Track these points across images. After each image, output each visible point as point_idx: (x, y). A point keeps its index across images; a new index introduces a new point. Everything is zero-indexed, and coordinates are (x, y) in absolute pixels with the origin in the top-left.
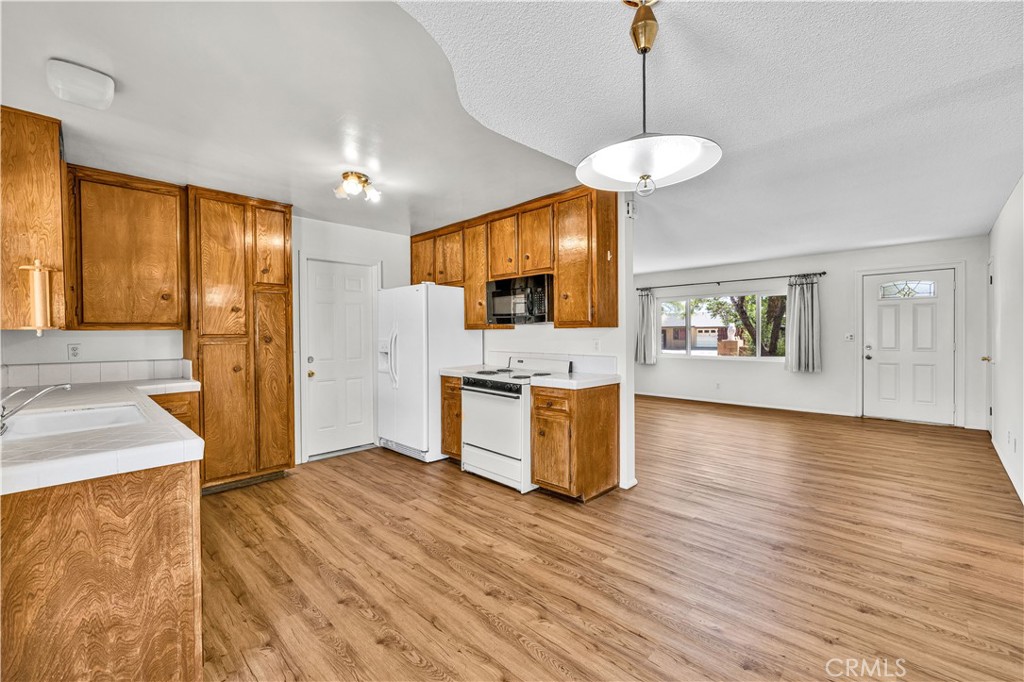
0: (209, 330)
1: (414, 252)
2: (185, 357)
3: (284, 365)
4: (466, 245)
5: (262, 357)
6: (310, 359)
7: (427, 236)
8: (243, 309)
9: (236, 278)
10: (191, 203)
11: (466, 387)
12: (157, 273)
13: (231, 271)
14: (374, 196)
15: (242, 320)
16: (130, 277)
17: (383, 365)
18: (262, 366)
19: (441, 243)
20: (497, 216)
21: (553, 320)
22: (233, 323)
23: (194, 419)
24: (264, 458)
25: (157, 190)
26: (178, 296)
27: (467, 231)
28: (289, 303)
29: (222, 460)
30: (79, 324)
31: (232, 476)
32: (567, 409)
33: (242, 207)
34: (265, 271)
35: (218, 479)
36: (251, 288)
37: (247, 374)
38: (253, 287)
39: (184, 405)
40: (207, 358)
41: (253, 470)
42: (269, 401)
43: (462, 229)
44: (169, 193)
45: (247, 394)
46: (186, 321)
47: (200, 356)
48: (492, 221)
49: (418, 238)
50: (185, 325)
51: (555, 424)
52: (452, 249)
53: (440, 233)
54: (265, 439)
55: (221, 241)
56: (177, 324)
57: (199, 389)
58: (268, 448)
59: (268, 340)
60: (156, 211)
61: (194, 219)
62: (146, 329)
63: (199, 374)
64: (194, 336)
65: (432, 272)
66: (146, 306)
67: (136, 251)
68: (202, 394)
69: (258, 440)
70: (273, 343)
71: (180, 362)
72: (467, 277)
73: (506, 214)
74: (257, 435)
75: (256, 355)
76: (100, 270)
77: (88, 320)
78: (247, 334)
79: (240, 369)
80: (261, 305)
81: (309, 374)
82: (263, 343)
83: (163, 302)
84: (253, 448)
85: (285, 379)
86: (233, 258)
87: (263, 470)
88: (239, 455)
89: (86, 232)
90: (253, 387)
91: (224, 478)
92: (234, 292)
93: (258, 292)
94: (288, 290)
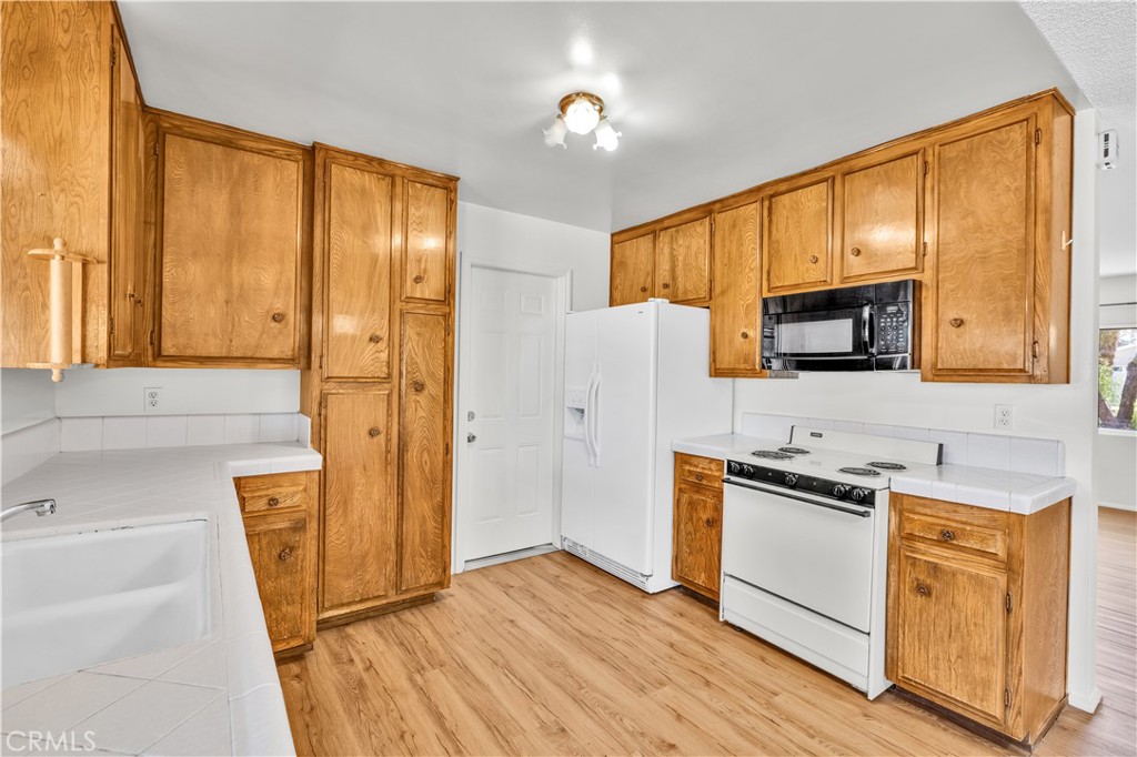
0: (337, 371)
1: (618, 256)
2: (303, 411)
3: (440, 427)
4: (718, 239)
5: (409, 414)
6: (471, 416)
7: (642, 231)
8: (386, 338)
9: (377, 293)
10: (319, 172)
11: (733, 478)
12: (268, 279)
13: (370, 279)
14: (608, 141)
15: (384, 356)
16: (229, 286)
17: (572, 426)
18: (410, 428)
19: (667, 240)
20: (783, 187)
21: (919, 367)
22: (372, 360)
23: (310, 515)
24: (407, 574)
25: (272, 151)
26: (294, 317)
27: (720, 217)
28: (449, 330)
29: (348, 576)
30: (154, 359)
31: (362, 601)
32: (1002, 554)
33: (388, 180)
34: (418, 280)
35: (342, 605)
36: (398, 305)
37: (388, 440)
38: (400, 307)
39: (297, 492)
40: (333, 414)
41: (392, 592)
42: (418, 484)
43: (710, 213)
44: (289, 157)
45: (386, 471)
46: (304, 357)
47: (323, 412)
48: (772, 196)
49: (624, 236)
50: (303, 362)
51: (960, 577)
52: (688, 247)
53: (666, 224)
54: (410, 542)
55: (358, 231)
56: (293, 360)
57: (320, 467)
58: (413, 558)
59: (419, 387)
60: (268, 184)
61: (321, 196)
62: (249, 367)
63: (320, 441)
64: (315, 379)
65: (648, 285)
66: (250, 333)
67: (237, 246)
68: (324, 474)
69: (400, 545)
70: (426, 392)
71: (296, 416)
72: (718, 290)
73: (804, 180)
74: (399, 536)
75: (403, 411)
76: (188, 273)
77: (167, 351)
78: (390, 376)
79: (378, 433)
80: (411, 333)
81: (468, 438)
82: (412, 392)
83: (275, 325)
84: (394, 557)
85: (442, 449)
86: (374, 259)
87: (405, 591)
88: (372, 568)
89: (170, 213)
90: (396, 462)
91: (350, 605)
92: (373, 312)
93: (407, 312)
94: (448, 309)
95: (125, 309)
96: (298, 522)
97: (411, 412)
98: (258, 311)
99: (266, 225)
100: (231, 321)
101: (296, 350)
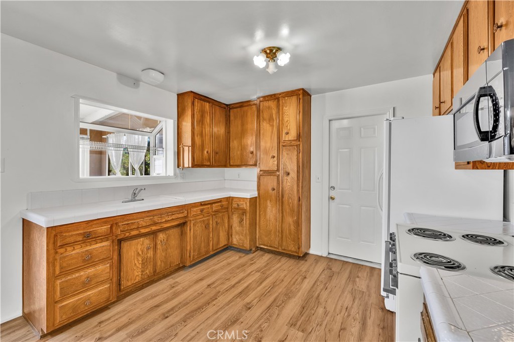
3: (296, 190)
6: (332, 188)
8: (276, 156)
9: (274, 140)
10: (258, 106)
12: (249, 142)
13: (271, 136)
15: (276, 163)
16: (242, 145)
18: (285, 189)
22: (272, 164)
23: (247, 211)
24: (285, 243)
25: (250, 104)
26: (255, 152)
28: (299, 151)
29: (266, 236)
33: (277, 100)
34: (287, 133)
35: (265, 245)
36: (281, 144)
37: (278, 193)
41: (280, 248)
42: (287, 211)
45: (277, 204)
47: (260, 181)
54: (285, 232)
55: (268, 121)
56: (255, 165)
57: (256, 196)
58: (286, 238)
59: (287, 174)
60: (249, 114)
61: (259, 113)
64: (258, 171)
65: (439, 105)
66: (246, 158)
67: (243, 134)
68: (259, 200)
70: (290, 176)
74: (282, 228)
75: (282, 182)
76: (234, 144)
77: (231, 164)
78: (278, 170)
79: (274, 190)
80: (285, 153)
81: (331, 198)
82: (285, 175)
83: (251, 155)
84: (280, 235)
85: (296, 199)
86: (273, 129)
87: (284, 250)
88: (273, 236)
89: (231, 129)
90: (281, 201)
91: (267, 246)
92: (272, 147)
93: (284, 146)
94: (299, 143)
95: (202, 155)
96: (244, 212)
97: (285, 183)
98: (248, 151)
99: (249, 126)
100: (242, 154)
101: (256, 162)
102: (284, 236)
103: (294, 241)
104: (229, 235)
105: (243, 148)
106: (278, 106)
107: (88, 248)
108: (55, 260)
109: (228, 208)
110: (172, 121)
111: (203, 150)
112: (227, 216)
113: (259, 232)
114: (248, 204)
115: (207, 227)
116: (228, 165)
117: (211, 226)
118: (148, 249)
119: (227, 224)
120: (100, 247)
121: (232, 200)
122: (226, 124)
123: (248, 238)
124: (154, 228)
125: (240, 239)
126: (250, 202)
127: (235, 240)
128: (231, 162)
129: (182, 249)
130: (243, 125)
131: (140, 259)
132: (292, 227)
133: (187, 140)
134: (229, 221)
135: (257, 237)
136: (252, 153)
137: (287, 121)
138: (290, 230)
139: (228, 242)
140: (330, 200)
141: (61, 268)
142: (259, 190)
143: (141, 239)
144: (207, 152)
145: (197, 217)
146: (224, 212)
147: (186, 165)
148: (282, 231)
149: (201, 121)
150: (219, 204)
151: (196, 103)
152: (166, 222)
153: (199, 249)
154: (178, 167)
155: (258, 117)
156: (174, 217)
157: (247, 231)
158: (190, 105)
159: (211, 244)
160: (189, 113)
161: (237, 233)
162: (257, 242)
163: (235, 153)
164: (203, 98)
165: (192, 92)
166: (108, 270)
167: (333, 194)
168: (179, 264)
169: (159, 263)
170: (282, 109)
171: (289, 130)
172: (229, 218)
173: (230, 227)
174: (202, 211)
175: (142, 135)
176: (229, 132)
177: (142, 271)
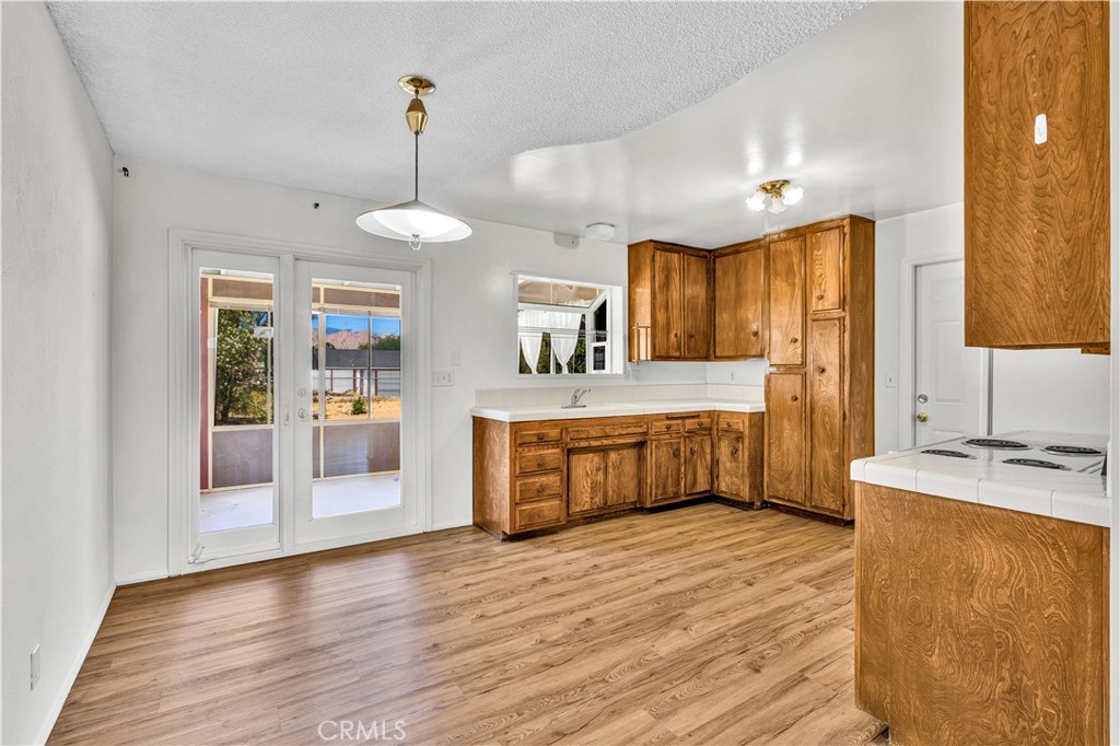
0: (774, 361)
3: (836, 400)
6: (922, 398)
8: (800, 339)
9: (795, 310)
12: (751, 315)
15: (799, 351)
16: (736, 321)
18: (816, 397)
22: (793, 353)
24: (816, 495)
25: (752, 247)
26: (762, 333)
29: (781, 482)
30: (715, 358)
31: (789, 501)
33: (803, 237)
34: (821, 297)
35: (779, 498)
36: (808, 317)
37: (803, 405)
40: (774, 386)
41: (806, 504)
42: (822, 436)
44: (758, 247)
45: (802, 424)
47: (769, 384)
54: (818, 475)
55: (784, 277)
56: (761, 355)
58: (819, 486)
59: (822, 370)
64: (767, 365)
66: (744, 342)
67: (739, 300)
70: (826, 374)
74: (811, 468)
75: (812, 386)
76: (723, 318)
77: (718, 354)
78: (804, 363)
79: (796, 399)
80: (816, 334)
81: (919, 417)
82: (817, 374)
83: (753, 338)
84: (808, 481)
85: (838, 415)
86: (793, 291)
87: (815, 507)
88: (794, 483)
89: (717, 293)
90: (809, 419)
91: (783, 500)
92: (793, 324)
93: (814, 320)
94: (843, 314)
95: (668, 340)
96: (739, 438)
97: (816, 387)
98: (747, 331)
99: (749, 287)
100: (737, 338)
101: (763, 350)
102: (815, 484)
103: (834, 492)
104: (713, 475)
105: (740, 327)
106: (804, 251)
107: (541, 452)
108: (515, 458)
109: (710, 429)
110: (621, 288)
111: (668, 333)
112: (708, 442)
113: (769, 474)
114: (747, 424)
115: (676, 454)
116: (713, 356)
117: (682, 455)
118: (598, 469)
119: (709, 457)
120: (552, 454)
121: (719, 416)
122: (708, 284)
123: (747, 481)
124: (605, 442)
125: (733, 483)
126: (750, 420)
127: (725, 485)
128: (717, 351)
129: (640, 482)
130: (738, 285)
131: (589, 480)
132: (831, 467)
133: (644, 317)
134: (712, 452)
135: (765, 484)
136: (756, 334)
137: (820, 276)
138: (826, 473)
139: (712, 487)
140: (918, 422)
141: (521, 468)
142: (767, 399)
143: (591, 455)
144: (676, 335)
145: (661, 437)
146: (705, 435)
147: (643, 357)
148: (811, 474)
149: (666, 285)
150: (697, 420)
151: (657, 258)
152: (620, 435)
153: (665, 487)
154: (630, 360)
155: (767, 269)
156: (630, 431)
157: (746, 470)
158: (648, 261)
159: (683, 485)
160: (647, 274)
161: (727, 473)
162: (765, 493)
163: (725, 336)
164: (668, 246)
165: (651, 241)
166: (558, 484)
167: (923, 409)
168: (636, 502)
169: (610, 493)
170: (812, 254)
171: (825, 291)
172: (712, 446)
173: (715, 463)
174: (668, 427)
175: (573, 312)
176: (714, 299)
177: (592, 498)
